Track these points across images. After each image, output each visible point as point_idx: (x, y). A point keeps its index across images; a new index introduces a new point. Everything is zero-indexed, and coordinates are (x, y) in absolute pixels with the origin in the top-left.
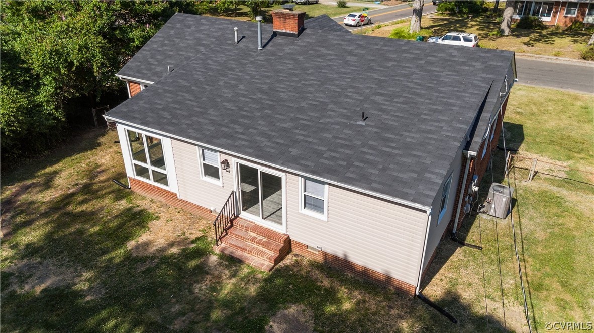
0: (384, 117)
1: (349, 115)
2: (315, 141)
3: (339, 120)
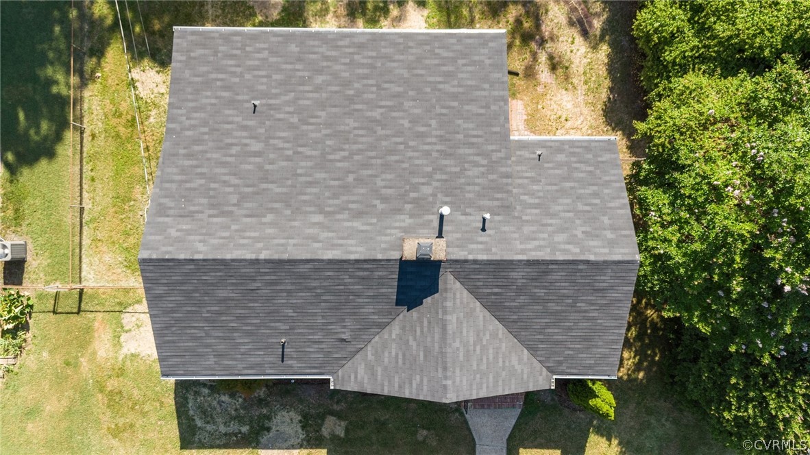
0: (239, 119)
1: (272, 112)
2: (284, 66)
3: (277, 102)
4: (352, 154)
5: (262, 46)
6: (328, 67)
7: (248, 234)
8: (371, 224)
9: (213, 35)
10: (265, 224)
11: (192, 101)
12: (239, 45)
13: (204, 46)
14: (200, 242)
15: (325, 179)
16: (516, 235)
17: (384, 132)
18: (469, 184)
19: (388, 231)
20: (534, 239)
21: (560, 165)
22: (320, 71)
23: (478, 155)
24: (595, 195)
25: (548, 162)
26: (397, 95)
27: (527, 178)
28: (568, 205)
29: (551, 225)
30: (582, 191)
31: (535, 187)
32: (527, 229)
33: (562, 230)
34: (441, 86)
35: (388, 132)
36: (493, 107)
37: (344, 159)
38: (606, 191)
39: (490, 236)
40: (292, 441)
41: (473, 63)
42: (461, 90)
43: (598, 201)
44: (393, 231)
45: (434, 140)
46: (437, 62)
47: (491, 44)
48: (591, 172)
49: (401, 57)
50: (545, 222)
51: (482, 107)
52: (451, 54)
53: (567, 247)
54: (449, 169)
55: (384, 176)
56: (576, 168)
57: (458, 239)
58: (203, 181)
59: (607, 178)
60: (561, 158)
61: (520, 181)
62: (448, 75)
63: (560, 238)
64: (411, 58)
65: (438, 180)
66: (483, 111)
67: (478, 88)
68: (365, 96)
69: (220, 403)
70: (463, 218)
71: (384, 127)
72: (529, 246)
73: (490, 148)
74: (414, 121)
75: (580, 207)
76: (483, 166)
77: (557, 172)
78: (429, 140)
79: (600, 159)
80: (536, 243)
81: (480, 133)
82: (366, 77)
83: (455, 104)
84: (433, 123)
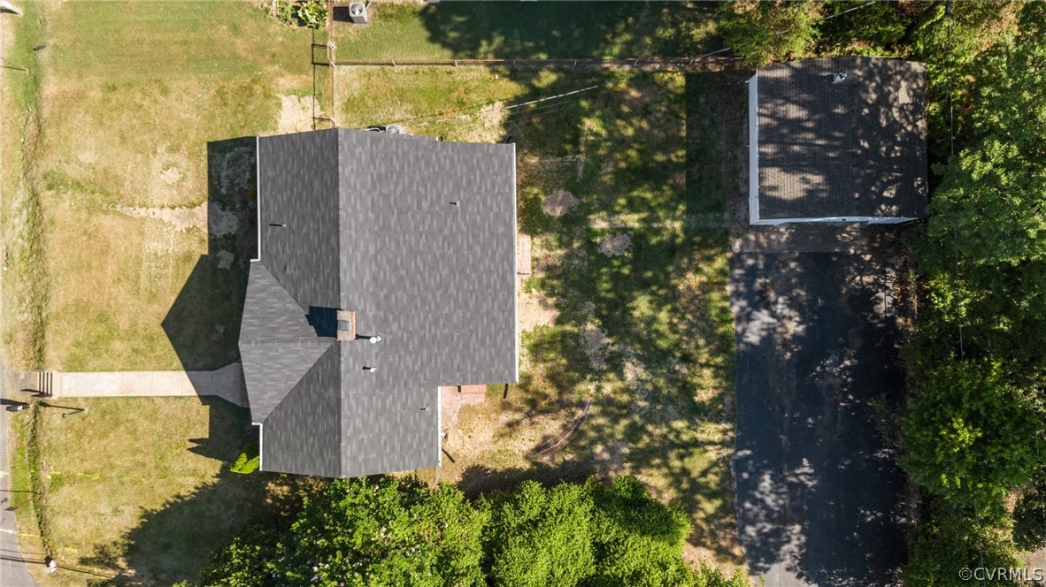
0: (445, 193)
1: (451, 216)
2: (487, 224)
3: (460, 220)
4: (421, 273)
5: (502, 207)
6: (487, 255)
7: (358, 201)
8: (368, 288)
9: (509, 171)
10: (367, 213)
11: (459, 159)
12: (502, 191)
13: (501, 166)
14: (352, 169)
15: (402, 254)
16: (360, 391)
17: (438, 295)
18: (399, 357)
19: (362, 300)
20: (357, 404)
21: (417, 424)
22: (484, 249)
23: (422, 364)
24: (393, 449)
25: (420, 415)
26: (467, 305)
27: (407, 400)
28: (385, 429)
29: (369, 416)
30: (396, 439)
31: (399, 406)
32: (365, 399)
33: (365, 424)
34: (474, 336)
35: (438, 299)
36: (458, 374)
37: (417, 267)
38: (396, 457)
39: (360, 372)
40: (214, 227)
41: (492, 359)
42: (472, 350)
43: (388, 450)
44: (362, 303)
45: (433, 332)
46: (493, 333)
47: (507, 372)
48: (412, 446)
49: (496, 307)
50: (371, 412)
51: (458, 366)
52: (498, 343)
53: (351, 427)
54: (411, 343)
55: (405, 296)
56: (415, 436)
57: (356, 350)
58: (398, 169)
59: (407, 458)
60: (424, 425)
61: (404, 395)
62: (483, 342)
63: (358, 422)
64: (495, 314)
65: (402, 335)
66: (455, 366)
67: (473, 363)
68: (466, 282)
69: (244, 171)
70: (374, 354)
71: (443, 296)
72: (351, 400)
73: (428, 372)
74: (448, 318)
75: (383, 438)
76: (413, 367)
77: (412, 422)
78: (433, 328)
79: (422, 454)
80: (354, 406)
81: (439, 365)
82: (480, 282)
83: (461, 347)
84: (446, 331)
